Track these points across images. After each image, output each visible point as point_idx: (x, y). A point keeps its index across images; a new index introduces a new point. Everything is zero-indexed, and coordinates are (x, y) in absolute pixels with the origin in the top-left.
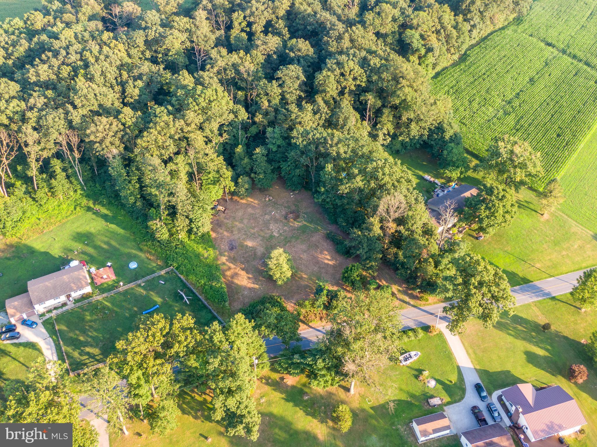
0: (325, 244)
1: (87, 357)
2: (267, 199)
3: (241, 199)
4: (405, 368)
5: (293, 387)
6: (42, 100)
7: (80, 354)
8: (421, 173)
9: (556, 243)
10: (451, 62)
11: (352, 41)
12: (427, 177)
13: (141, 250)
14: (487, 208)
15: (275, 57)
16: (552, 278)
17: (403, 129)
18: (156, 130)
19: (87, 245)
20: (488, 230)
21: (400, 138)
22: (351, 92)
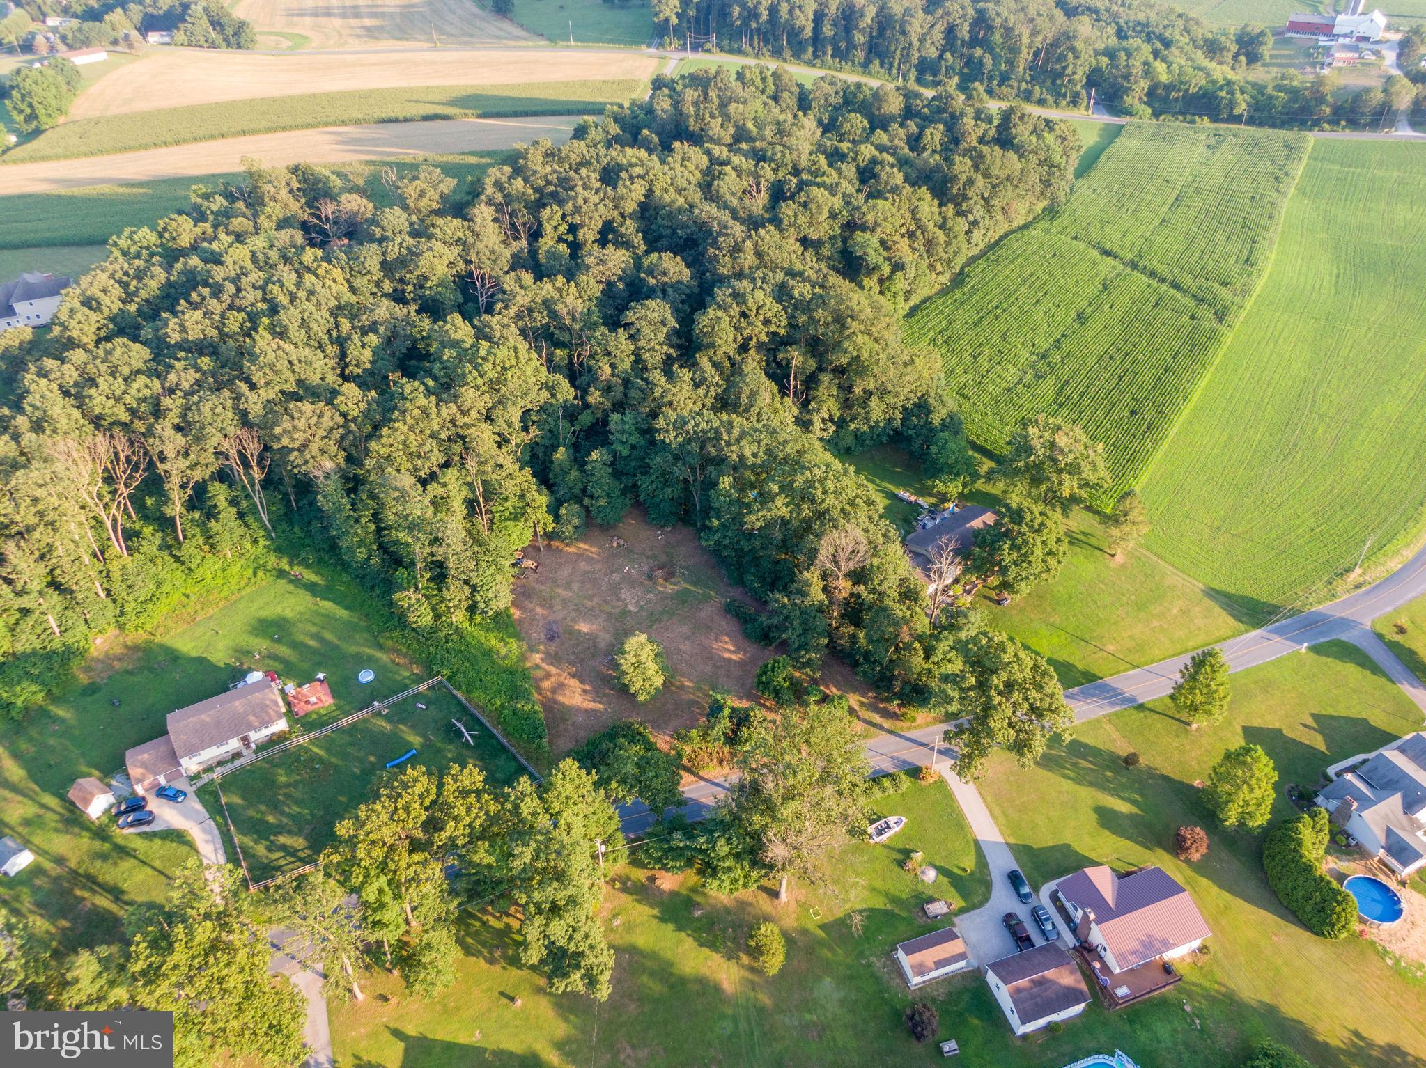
0: (724, 623)
1: (282, 854)
2: (615, 544)
3: (567, 545)
4: (880, 850)
5: (673, 894)
6: (192, 375)
7: (269, 850)
8: (892, 488)
9: (1140, 607)
10: (937, 287)
11: (759, 254)
12: (903, 494)
13: (381, 647)
14: (1014, 547)
15: (621, 285)
16: (1137, 670)
17: (857, 409)
18: (405, 423)
19: (278, 641)
20: (1017, 587)
21: (852, 426)
22: (760, 345)
